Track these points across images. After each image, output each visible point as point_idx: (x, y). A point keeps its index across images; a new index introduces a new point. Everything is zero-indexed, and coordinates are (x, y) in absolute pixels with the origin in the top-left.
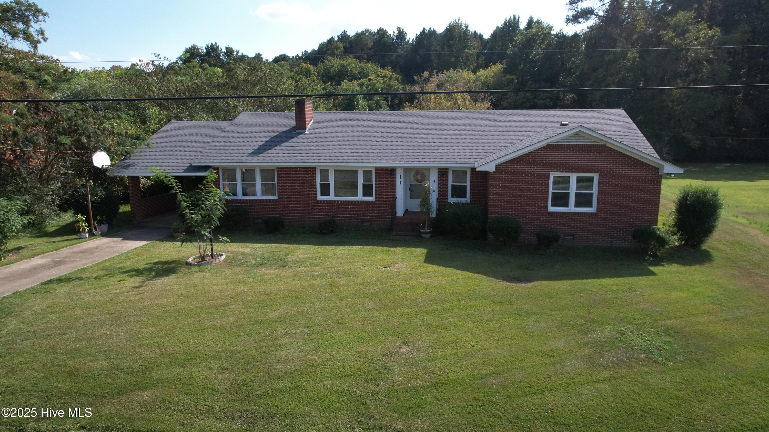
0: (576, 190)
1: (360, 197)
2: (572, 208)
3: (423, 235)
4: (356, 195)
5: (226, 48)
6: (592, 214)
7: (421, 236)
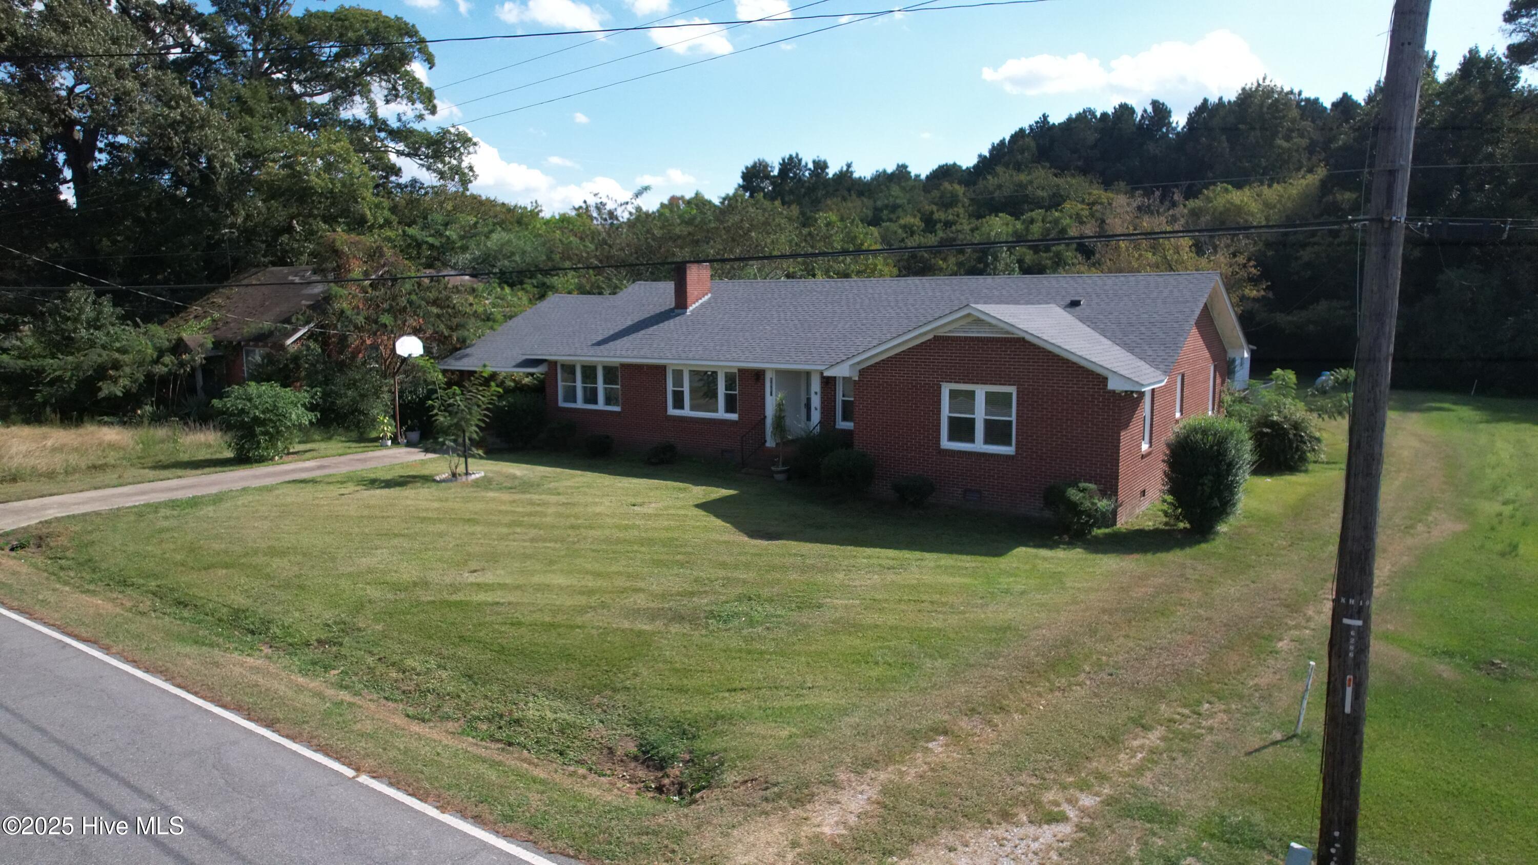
0: (986, 414)
1: (721, 414)
2: (979, 445)
3: (775, 476)
4: (716, 411)
5: (814, 162)
6: (1007, 457)
7: (773, 477)
